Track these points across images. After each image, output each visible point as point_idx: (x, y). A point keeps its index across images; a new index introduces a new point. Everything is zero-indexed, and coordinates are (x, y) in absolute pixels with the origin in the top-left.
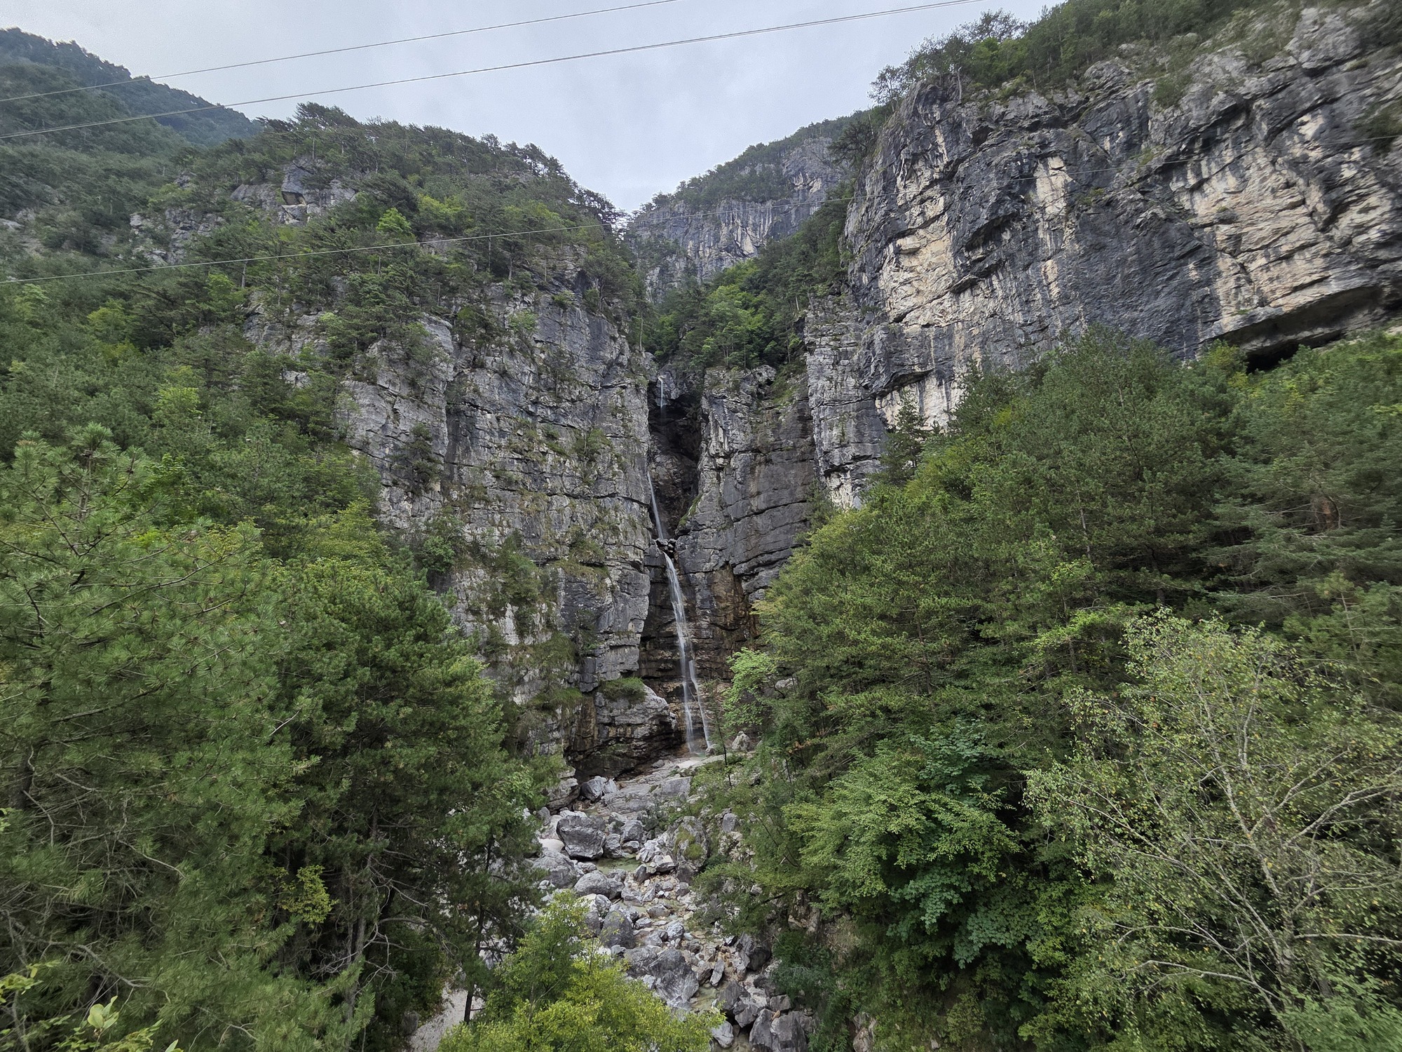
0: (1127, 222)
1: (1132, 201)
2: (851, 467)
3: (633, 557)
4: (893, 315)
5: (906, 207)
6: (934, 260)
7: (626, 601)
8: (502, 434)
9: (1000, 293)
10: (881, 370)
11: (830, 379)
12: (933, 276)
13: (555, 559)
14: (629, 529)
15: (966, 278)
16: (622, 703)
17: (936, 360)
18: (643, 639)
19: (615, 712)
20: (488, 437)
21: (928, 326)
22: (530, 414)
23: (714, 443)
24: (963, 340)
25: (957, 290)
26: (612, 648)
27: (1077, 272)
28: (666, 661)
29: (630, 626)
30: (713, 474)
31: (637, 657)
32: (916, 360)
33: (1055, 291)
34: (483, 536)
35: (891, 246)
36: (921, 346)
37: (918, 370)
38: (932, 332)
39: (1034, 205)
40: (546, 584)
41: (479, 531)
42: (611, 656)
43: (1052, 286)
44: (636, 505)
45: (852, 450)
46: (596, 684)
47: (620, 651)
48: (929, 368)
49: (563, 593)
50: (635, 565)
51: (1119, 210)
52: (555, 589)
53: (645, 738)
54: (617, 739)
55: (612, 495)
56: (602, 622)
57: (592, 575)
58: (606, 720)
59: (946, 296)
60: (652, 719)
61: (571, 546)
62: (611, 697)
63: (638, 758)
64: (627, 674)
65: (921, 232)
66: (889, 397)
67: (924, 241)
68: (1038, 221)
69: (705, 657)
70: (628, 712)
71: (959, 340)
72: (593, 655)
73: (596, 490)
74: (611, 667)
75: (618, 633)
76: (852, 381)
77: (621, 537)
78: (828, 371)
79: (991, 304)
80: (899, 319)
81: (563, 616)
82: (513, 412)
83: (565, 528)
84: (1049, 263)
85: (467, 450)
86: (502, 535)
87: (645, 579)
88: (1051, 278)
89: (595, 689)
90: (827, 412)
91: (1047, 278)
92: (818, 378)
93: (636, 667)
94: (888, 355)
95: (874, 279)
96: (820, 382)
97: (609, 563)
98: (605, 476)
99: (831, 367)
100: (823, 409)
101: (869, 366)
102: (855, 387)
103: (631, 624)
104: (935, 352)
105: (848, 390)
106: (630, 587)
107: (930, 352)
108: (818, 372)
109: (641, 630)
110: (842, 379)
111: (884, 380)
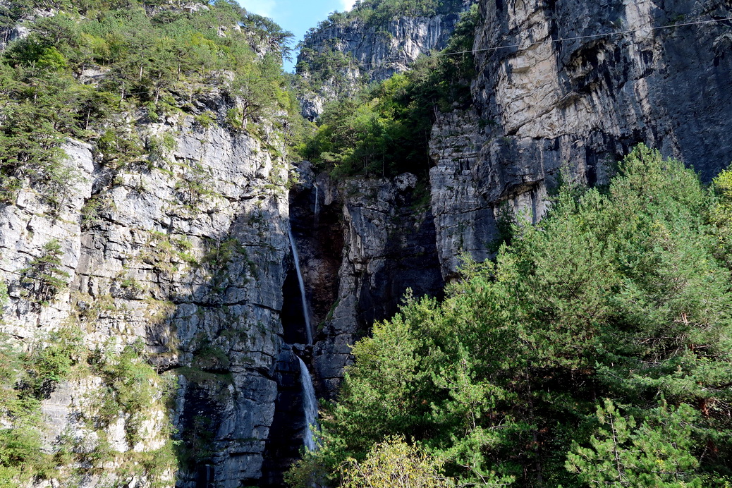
0: (705, 44)
1: (708, 26)
3: (259, 362)
4: (508, 129)
5: (516, 30)
6: (541, 78)
7: (250, 408)
8: (135, 245)
9: (599, 108)
10: (497, 180)
11: (451, 189)
12: (541, 92)
13: (177, 366)
14: (258, 336)
15: (569, 95)
17: (545, 170)
18: (268, 447)
20: (121, 249)
21: (538, 138)
22: (164, 226)
23: (352, 248)
24: (569, 152)
25: (563, 106)
26: (233, 455)
27: (664, 90)
29: (255, 433)
31: (260, 465)
32: (527, 171)
33: (646, 107)
34: (106, 344)
35: (504, 66)
36: (532, 157)
37: (529, 179)
38: (541, 145)
39: (624, 29)
41: (103, 340)
42: (232, 464)
43: (644, 102)
44: (267, 312)
47: (242, 459)
48: (540, 177)
49: (183, 400)
50: (262, 371)
51: (698, 34)
55: (242, 303)
56: (222, 429)
57: (214, 382)
59: (554, 111)
61: (195, 353)
65: (530, 53)
66: (505, 205)
67: (533, 61)
68: (628, 44)
71: (566, 151)
72: (211, 463)
73: (226, 298)
74: (230, 475)
75: (240, 440)
76: (471, 190)
77: (249, 343)
78: (449, 181)
79: (593, 118)
80: (513, 132)
81: (181, 422)
82: (148, 225)
83: (190, 335)
84: (641, 81)
85: (100, 262)
86: (125, 342)
87: (272, 385)
88: (643, 95)
90: (447, 219)
91: (639, 95)
92: (440, 188)
93: (259, 475)
94: (502, 166)
95: (492, 95)
96: (442, 191)
97: (234, 369)
98: (237, 284)
99: (453, 177)
100: (445, 218)
101: (487, 176)
102: (474, 196)
103: (255, 431)
104: (544, 163)
105: (468, 199)
106: (256, 394)
107: (540, 163)
108: (440, 182)
109: (266, 437)
110: (463, 189)
111: (499, 189)
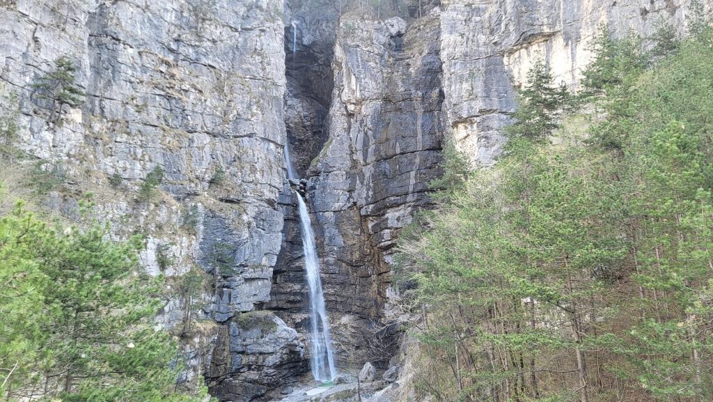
2: (478, 119)
3: (268, 195)
7: (261, 236)
8: (144, 69)
10: (511, 28)
11: (462, 35)
13: (196, 194)
14: (266, 168)
16: (256, 332)
17: (565, 21)
18: (275, 273)
19: (248, 341)
20: (130, 72)
22: (171, 51)
23: (346, 90)
26: (247, 280)
28: (295, 294)
29: (264, 261)
30: (344, 119)
31: (269, 290)
32: (545, 21)
34: (125, 170)
36: (552, 7)
37: (546, 30)
40: (186, 218)
41: (121, 164)
42: (246, 288)
44: (272, 146)
45: (479, 105)
46: (232, 314)
47: (254, 283)
48: (557, 28)
49: (202, 227)
50: (270, 203)
52: (194, 223)
53: (276, 367)
54: (249, 367)
55: (250, 136)
56: (238, 256)
57: (229, 212)
58: (240, 349)
60: (283, 348)
61: (211, 182)
62: (245, 326)
63: (268, 385)
64: (260, 306)
66: (517, 54)
69: (331, 291)
70: (261, 341)
72: (228, 287)
73: (235, 129)
74: (245, 298)
75: (253, 267)
76: (482, 38)
77: (258, 175)
78: (460, 27)
81: (201, 249)
82: (156, 49)
83: (205, 164)
85: (109, 83)
86: (144, 168)
87: (279, 218)
89: (230, 319)
90: (458, 66)
92: (451, 33)
93: (268, 299)
94: (519, 14)
96: (452, 38)
97: (246, 200)
98: (243, 116)
99: (464, 23)
100: (455, 64)
101: (499, 24)
102: (485, 44)
103: (264, 259)
104: (564, 13)
105: (478, 46)
106: (265, 223)
107: (559, 13)
108: (452, 27)
109: (274, 264)
110: (474, 36)
111: (513, 38)
